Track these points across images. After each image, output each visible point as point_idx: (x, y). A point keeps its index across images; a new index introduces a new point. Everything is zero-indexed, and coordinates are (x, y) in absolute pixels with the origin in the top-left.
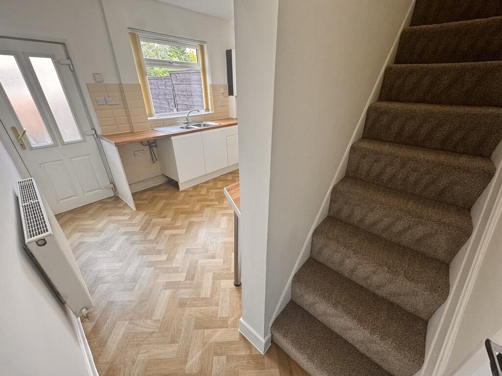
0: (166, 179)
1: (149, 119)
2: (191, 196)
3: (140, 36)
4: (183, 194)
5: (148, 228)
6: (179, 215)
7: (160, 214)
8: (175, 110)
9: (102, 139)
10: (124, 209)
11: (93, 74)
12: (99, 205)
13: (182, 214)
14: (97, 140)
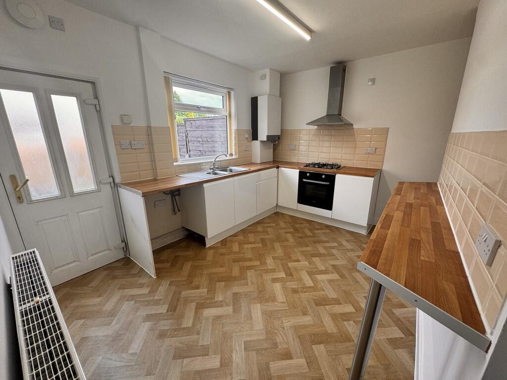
0: (186, 233)
1: (175, 164)
2: (222, 254)
3: (173, 81)
4: (211, 252)
5: (178, 307)
6: (216, 284)
7: (190, 283)
8: (187, 156)
9: (120, 187)
10: (140, 277)
11: (121, 115)
12: (106, 272)
13: (219, 281)
14: (113, 189)
